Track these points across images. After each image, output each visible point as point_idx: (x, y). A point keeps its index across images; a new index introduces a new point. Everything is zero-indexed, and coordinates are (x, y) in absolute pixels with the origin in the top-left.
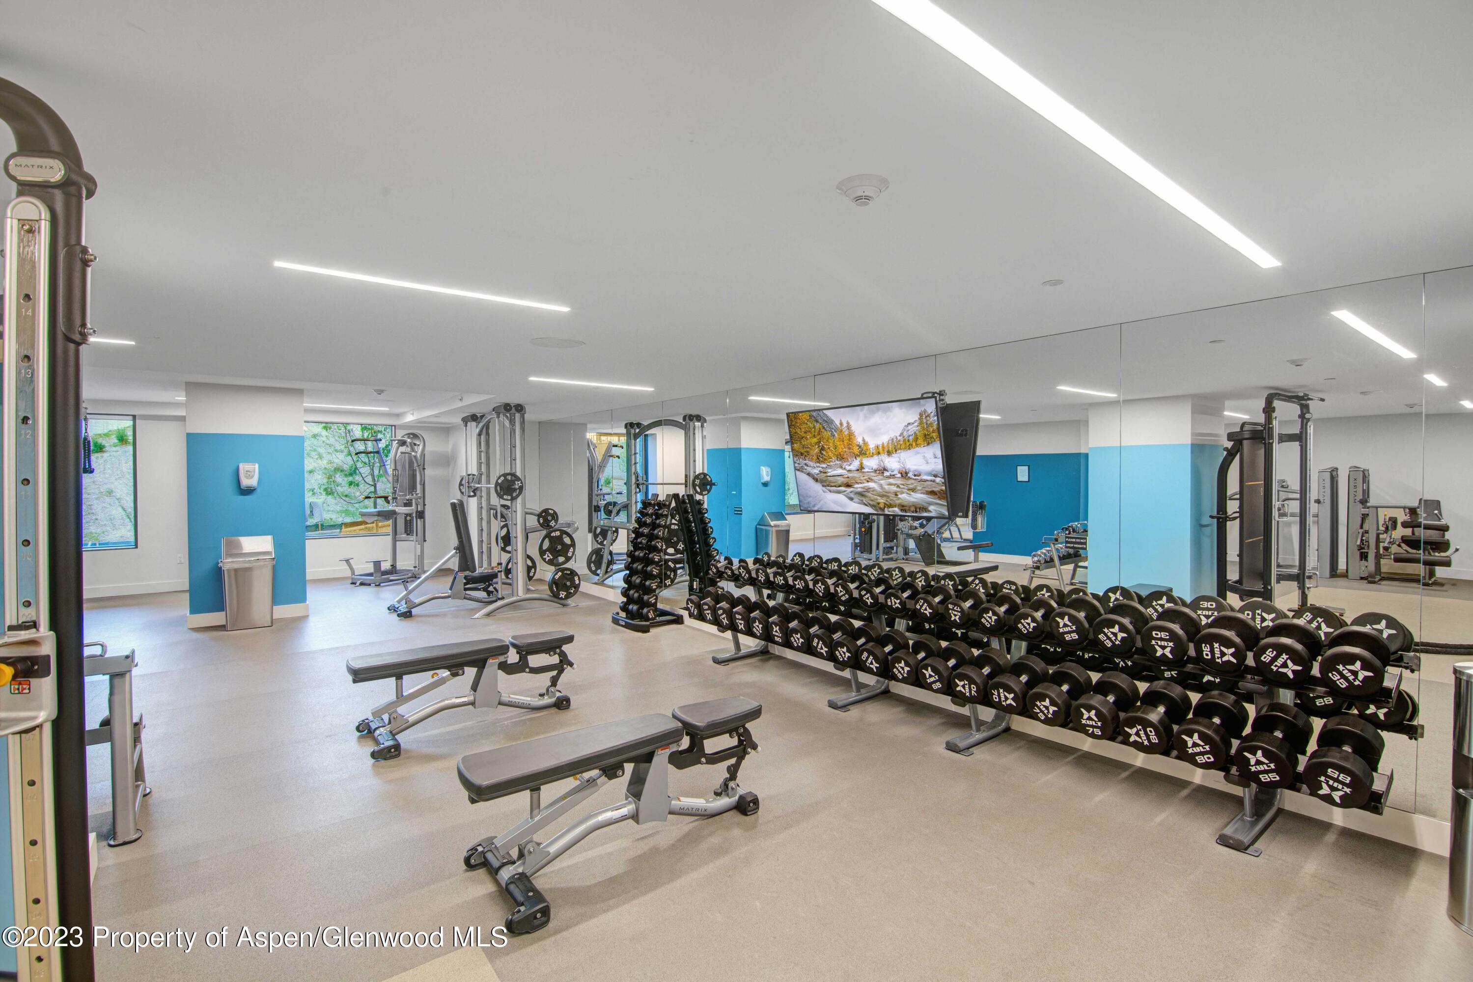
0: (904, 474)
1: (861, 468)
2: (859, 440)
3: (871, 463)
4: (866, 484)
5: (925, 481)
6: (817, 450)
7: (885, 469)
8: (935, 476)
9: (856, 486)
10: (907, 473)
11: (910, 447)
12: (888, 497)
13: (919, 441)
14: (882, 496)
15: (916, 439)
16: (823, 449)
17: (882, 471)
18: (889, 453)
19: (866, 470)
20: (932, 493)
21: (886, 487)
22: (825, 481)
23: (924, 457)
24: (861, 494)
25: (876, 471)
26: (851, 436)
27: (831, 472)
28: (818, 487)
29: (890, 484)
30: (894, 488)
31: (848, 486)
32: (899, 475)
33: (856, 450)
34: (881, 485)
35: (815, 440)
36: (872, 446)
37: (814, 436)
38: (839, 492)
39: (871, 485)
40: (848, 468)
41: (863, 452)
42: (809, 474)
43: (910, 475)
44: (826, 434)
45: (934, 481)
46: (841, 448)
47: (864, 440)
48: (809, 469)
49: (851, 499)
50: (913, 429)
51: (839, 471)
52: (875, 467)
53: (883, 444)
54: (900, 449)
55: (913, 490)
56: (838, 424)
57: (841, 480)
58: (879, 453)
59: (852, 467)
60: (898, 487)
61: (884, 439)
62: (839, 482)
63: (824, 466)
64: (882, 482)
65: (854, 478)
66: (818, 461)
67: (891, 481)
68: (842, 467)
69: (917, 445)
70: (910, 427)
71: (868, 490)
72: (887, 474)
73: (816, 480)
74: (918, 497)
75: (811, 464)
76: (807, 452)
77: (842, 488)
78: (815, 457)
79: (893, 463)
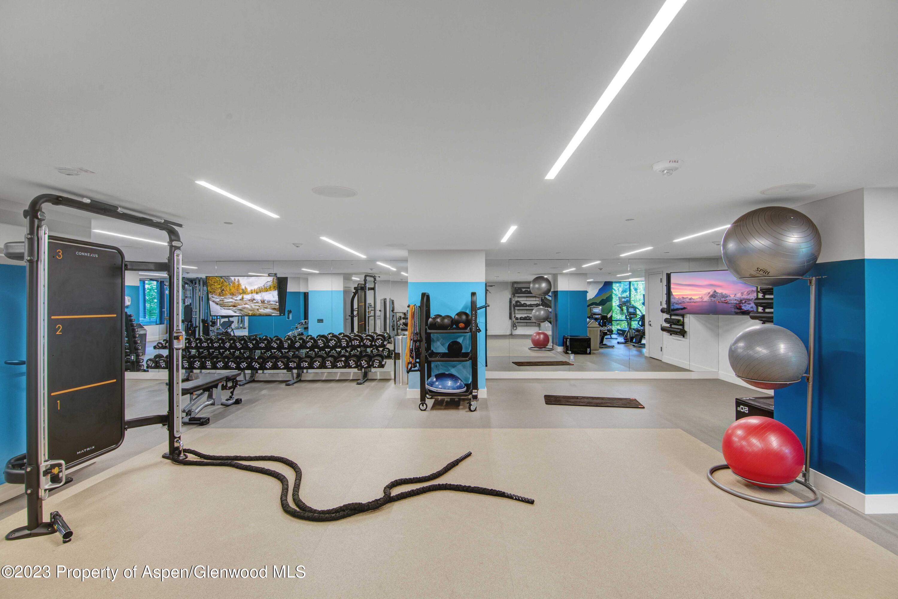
0: (263, 302)
1: (243, 299)
2: (243, 287)
3: (247, 297)
4: (244, 306)
5: (272, 304)
6: (220, 291)
7: (254, 300)
8: (276, 302)
9: (239, 306)
10: (264, 301)
11: (267, 291)
12: (254, 311)
13: (271, 289)
14: (251, 311)
15: (270, 288)
16: (223, 290)
17: (252, 300)
18: (257, 293)
19: (245, 300)
20: (275, 309)
21: (254, 307)
22: (222, 305)
23: (273, 295)
24: (241, 310)
25: (249, 300)
26: (239, 285)
27: (226, 300)
28: (218, 307)
29: (256, 306)
30: (257, 307)
31: (234, 306)
32: (261, 302)
33: (241, 291)
34: (251, 306)
35: (219, 286)
36: (249, 289)
37: (219, 284)
38: (229, 309)
39: (247, 306)
40: (235, 299)
41: (244, 292)
42: (213, 301)
43: (266, 302)
44: (225, 284)
45: (276, 304)
46: (233, 290)
47: (245, 287)
48: (214, 299)
49: (235, 312)
50: (269, 284)
51: (231, 300)
52: (249, 298)
53: (255, 289)
54: (262, 291)
55: (266, 308)
56: (233, 280)
57: (231, 304)
58: (252, 293)
59: (237, 299)
60: (259, 307)
61: (256, 287)
62: (230, 305)
63: (223, 298)
64: (252, 305)
65: (238, 303)
66: (220, 295)
67: (257, 304)
68: (232, 298)
69: (270, 290)
70: (268, 283)
71: (244, 308)
72: (254, 301)
73: (217, 304)
74: (268, 311)
75: (216, 297)
76: (214, 291)
77: (231, 308)
78: (218, 294)
79: (258, 297)
